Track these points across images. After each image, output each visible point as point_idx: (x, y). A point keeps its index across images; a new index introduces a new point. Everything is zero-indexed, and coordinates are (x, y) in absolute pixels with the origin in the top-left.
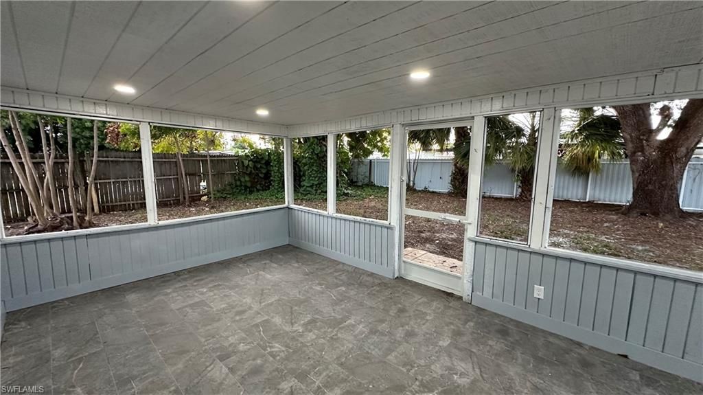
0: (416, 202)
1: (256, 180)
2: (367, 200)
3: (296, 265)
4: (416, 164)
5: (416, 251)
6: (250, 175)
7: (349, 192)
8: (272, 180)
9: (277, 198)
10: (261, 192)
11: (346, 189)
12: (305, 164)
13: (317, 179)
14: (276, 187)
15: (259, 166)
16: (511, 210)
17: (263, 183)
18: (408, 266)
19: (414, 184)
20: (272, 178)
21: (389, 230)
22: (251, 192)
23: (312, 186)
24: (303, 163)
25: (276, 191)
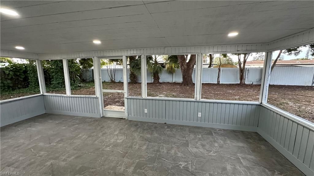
0: (115, 87)
1: (17, 82)
2: (91, 88)
3: (51, 121)
4: (114, 71)
5: (111, 106)
6: (11, 79)
7: (82, 85)
8: (30, 82)
9: (34, 91)
10: (22, 89)
11: (80, 83)
12: (53, 72)
13: (61, 80)
14: (33, 86)
15: (19, 74)
16: (151, 87)
17: (23, 83)
18: (106, 112)
19: (114, 80)
20: (29, 81)
21: (97, 99)
22: (13, 90)
23: (58, 84)
24: (52, 72)
25: (33, 88)
